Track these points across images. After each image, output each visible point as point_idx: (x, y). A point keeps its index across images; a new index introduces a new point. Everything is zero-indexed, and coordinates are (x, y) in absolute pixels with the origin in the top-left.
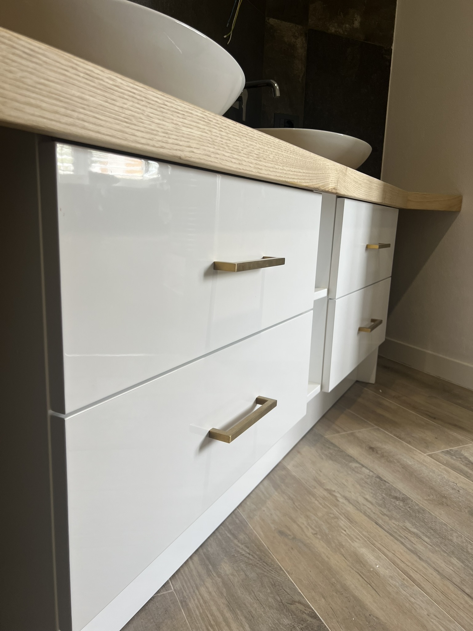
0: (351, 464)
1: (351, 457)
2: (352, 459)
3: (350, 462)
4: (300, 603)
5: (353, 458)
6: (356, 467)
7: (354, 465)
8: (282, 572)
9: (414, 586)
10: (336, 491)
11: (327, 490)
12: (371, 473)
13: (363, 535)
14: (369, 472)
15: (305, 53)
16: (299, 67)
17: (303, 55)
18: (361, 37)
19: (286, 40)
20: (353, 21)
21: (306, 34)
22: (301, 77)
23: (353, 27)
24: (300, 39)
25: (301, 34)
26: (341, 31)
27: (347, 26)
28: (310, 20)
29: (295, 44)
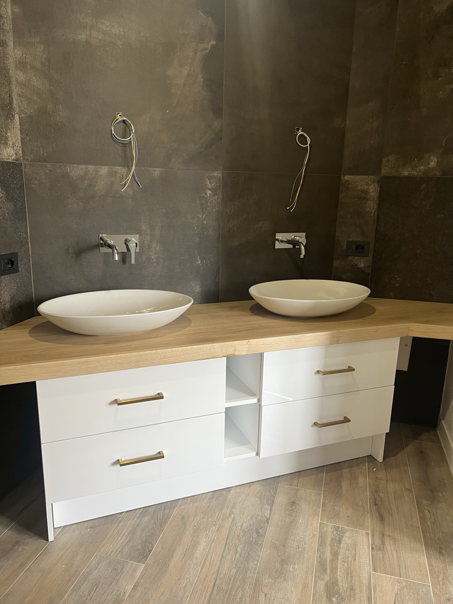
4: (152, 545)
8: (161, 532)
9: (200, 566)
12: (268, 515)
13: (214, 538)
15: (377, 194)
16: (371, 206)
17: (376, 196)
18: (438, 174)
19: (359, 188)
20: (429, 163)
21: (379, 181)
22: (373, 212)
23: (428, 167)
24: (372, 186)
25: (374, 182)
26: (415, 173)
27: (422, 167)
28: (382, 170)
29: (368, 190)
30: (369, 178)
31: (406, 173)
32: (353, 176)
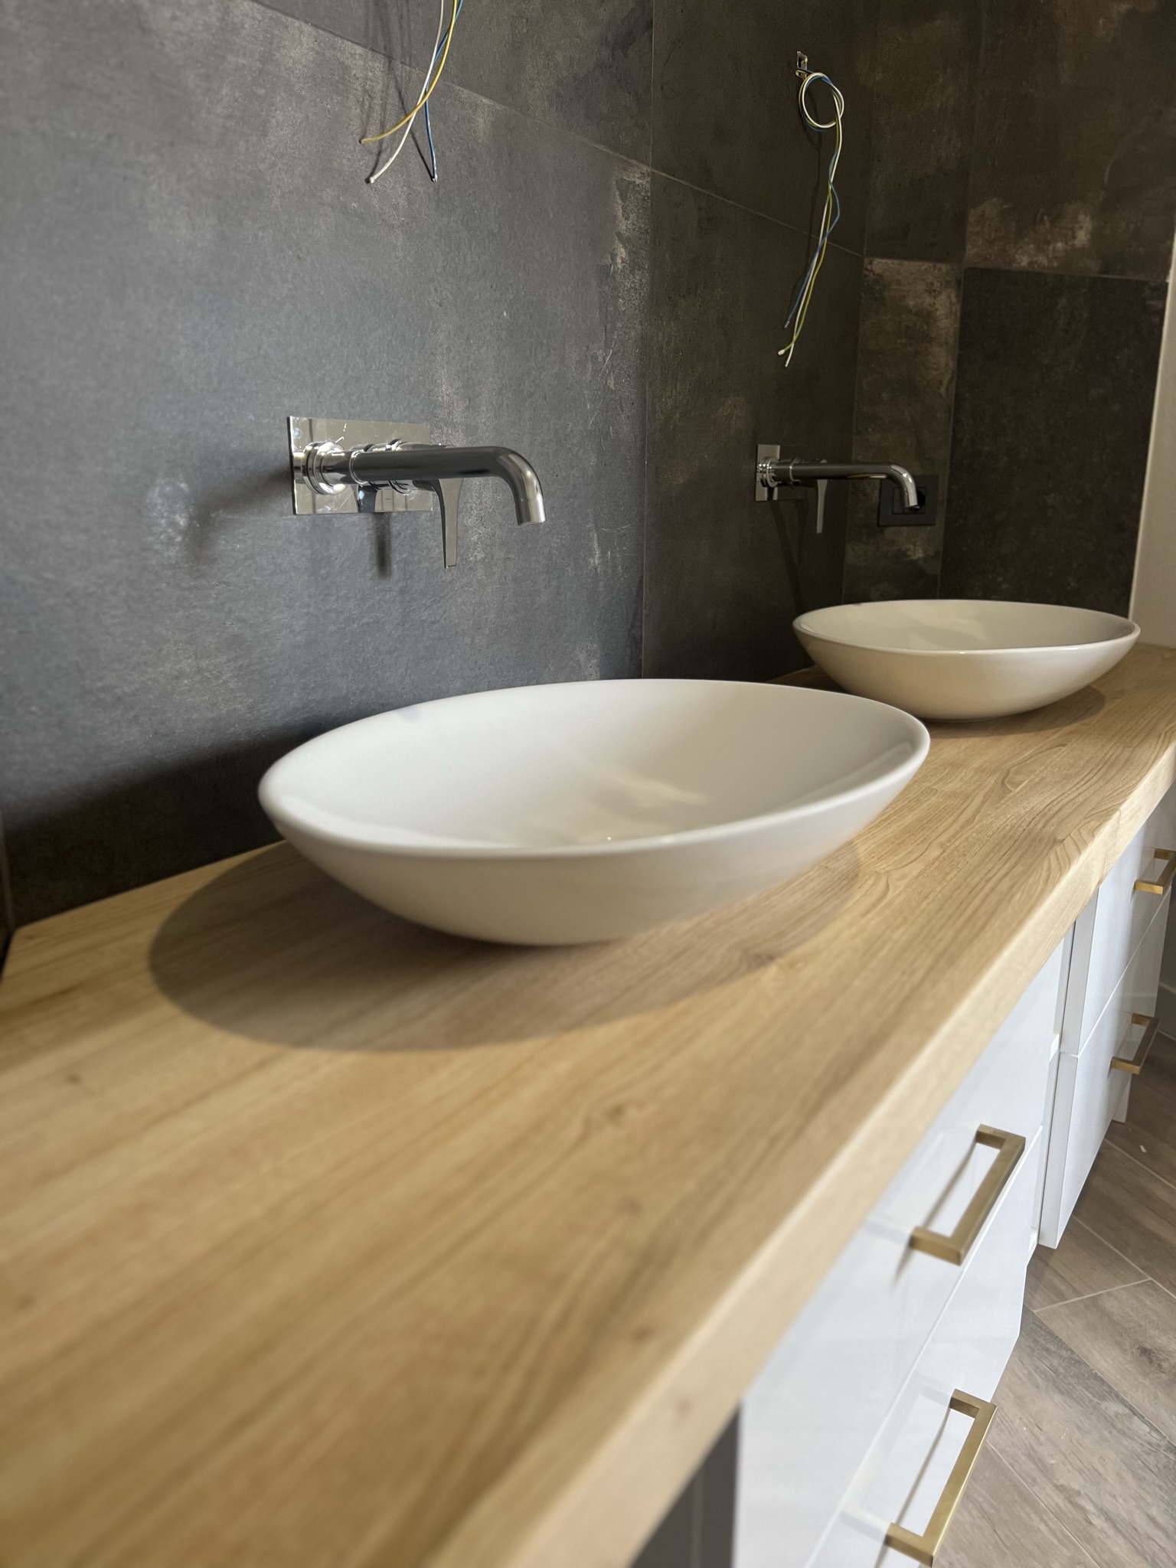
0: (1104, 1405)
1: (1103, 1381)
2: (1106, 1390)
3: (1102, 1398)
5: (1109, 1386)
6: (1117, 1415)
7: (1113, 1408)
10: (1082, 1492)
11: (1061, 1489)
12: (1154, 1434)
14: (1149, 1433)
15: (956, 326)
16: (941, 360)
17: (952, 330)
18: (1093, 266)
19: (911, 303)
20: (1074, 233)
21: (959, 282)
22: (945, 383)
23: (1073, 245)
24: (943, 297)
25: (948, 284)
26: (1043, 260)
27: (1060, 245)
28: (969, 247)
29: (933, 309)
30: (936, 271)
31: (1023, 262)
32: (896, 262)
